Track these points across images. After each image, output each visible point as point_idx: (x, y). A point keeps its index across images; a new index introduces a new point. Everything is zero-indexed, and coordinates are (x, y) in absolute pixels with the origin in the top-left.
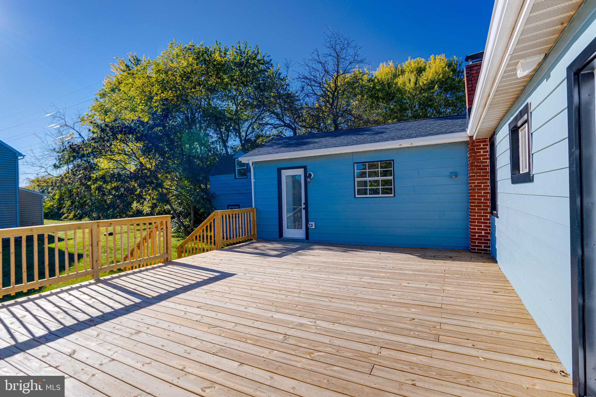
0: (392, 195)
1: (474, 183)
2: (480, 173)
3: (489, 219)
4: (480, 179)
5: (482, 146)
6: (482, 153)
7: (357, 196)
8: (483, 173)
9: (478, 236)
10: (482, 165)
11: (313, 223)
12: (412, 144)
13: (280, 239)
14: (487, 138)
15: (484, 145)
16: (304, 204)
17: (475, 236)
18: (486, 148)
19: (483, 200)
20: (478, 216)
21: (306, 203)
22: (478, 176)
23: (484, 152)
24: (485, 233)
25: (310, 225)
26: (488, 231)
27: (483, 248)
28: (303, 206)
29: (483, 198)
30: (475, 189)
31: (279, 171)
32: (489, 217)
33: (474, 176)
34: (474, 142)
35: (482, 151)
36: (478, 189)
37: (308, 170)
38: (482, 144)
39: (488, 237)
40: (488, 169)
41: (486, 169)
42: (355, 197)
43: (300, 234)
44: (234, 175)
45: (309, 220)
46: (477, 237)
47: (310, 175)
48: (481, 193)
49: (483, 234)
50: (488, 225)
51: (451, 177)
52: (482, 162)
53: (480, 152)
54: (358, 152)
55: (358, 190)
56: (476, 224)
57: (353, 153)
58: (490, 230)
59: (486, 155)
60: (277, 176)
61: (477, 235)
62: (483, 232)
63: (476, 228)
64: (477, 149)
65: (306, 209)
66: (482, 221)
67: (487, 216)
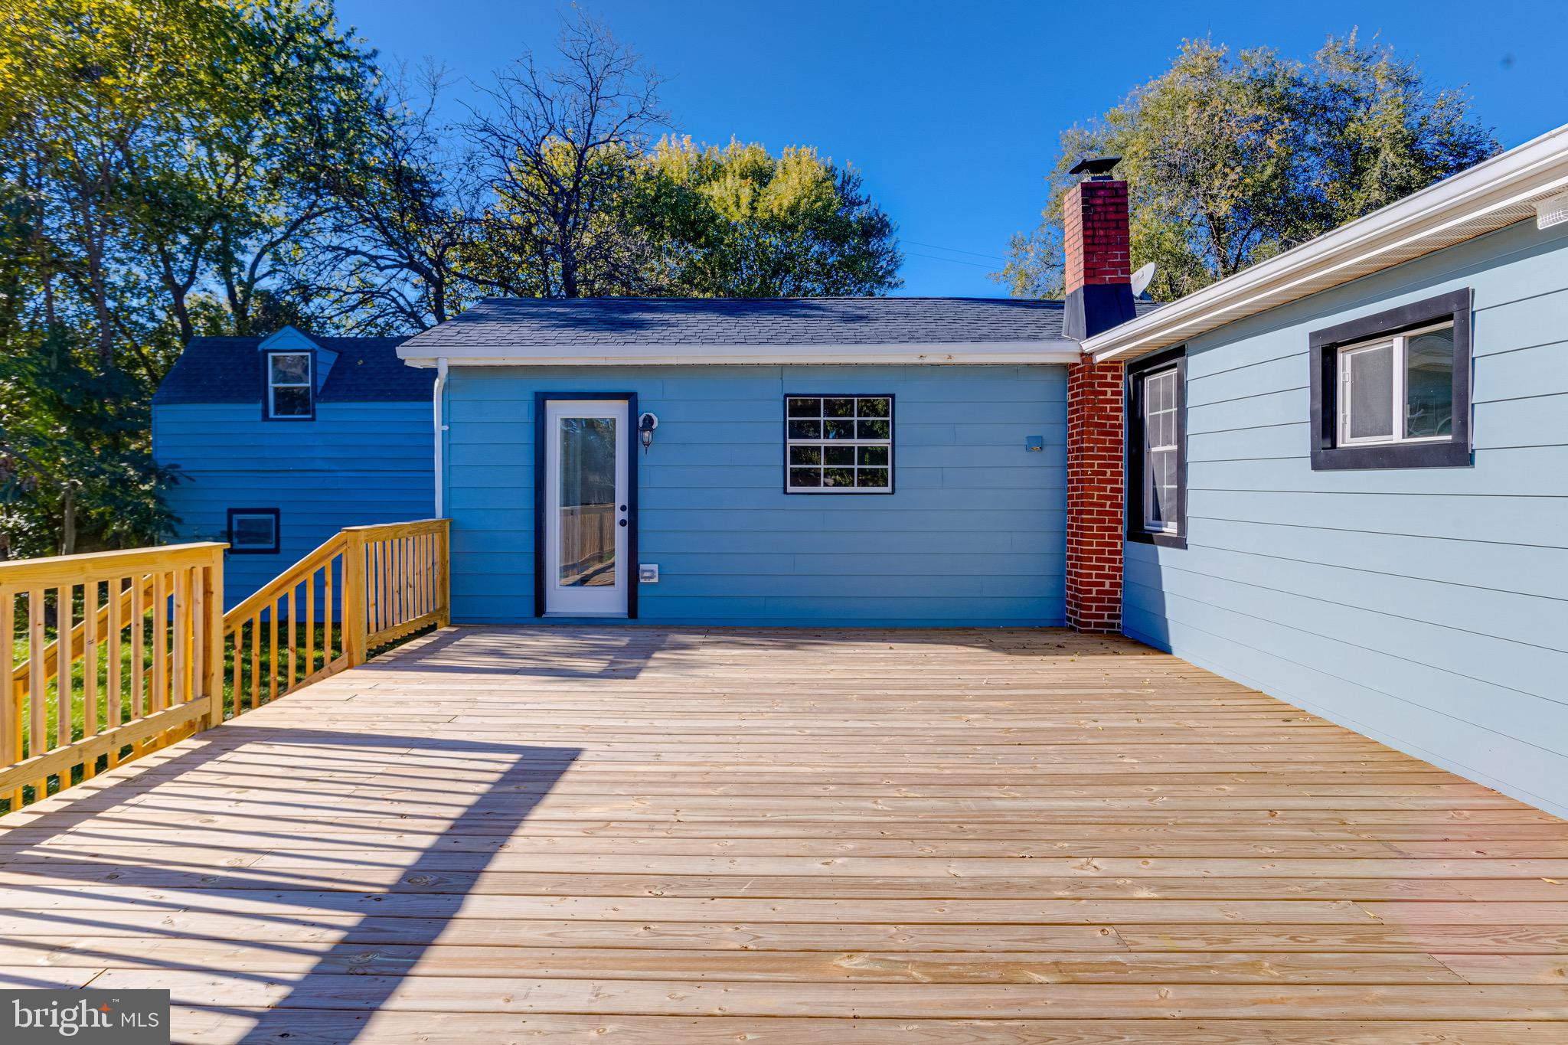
0: (888, 489)
1: (1092, 466)
2: (1104, 442)
3: (1119, 553)
4: (1103, 458)
5: (1109, 380)
6: (1109, 396)
7: (790, 489)
8: (1111, 442)
9: (1098, 592)
10: (1108, 422)
11: (655, 567)
12: (950, 357)
13: (536, 620)
14: (1120, 362)
15: (1113, 377)
16: (623, 508)
17: (1090, 592)
18: (1117, 385)
19: (1110, 506)
20: (1098, 544)
21: (633, 507)
22: (1100, 450)
23: (1113, 393)
24: (1112, 585)
25: (647, 574)
26: (1118, 580)
27: (1106, 620)
28: (620, 515)
29: (1109, 503)
30: (1092, 481)
31: (540, 401)
32: (1119, 548)
33: (1091, 449)
34: (1092, 367)
35: (1109, 390)
36: (1099, 481)
37: (641, 406)
38: (1109, 375)
39: (1115, 593)
40: (1123, 435)
41: (1116, 434)
42: (785, 492)
43: (608, 599)
44: (260, 406)
45: (640, 559)
46: (1094, 595)
47: (649, 421)
48: (1105, 489)
49: (1107, 587)
50: (1118, 565)
51: (1028, 448)
52: (1109, 418)
53: (1105, 393)
54: (799, 366)
55: (794, 473)
56: (1094, 563)
57: (783, 366)
58: (1120, 576)
59: (1117, 401)
60: (532, 420)
61: (1094, 589)
62: (1107, 582)
63: (1094, 572)
64: (1100, 385)
65: (632, 525)
66: (1107, 556)
67: (1115, 545)
